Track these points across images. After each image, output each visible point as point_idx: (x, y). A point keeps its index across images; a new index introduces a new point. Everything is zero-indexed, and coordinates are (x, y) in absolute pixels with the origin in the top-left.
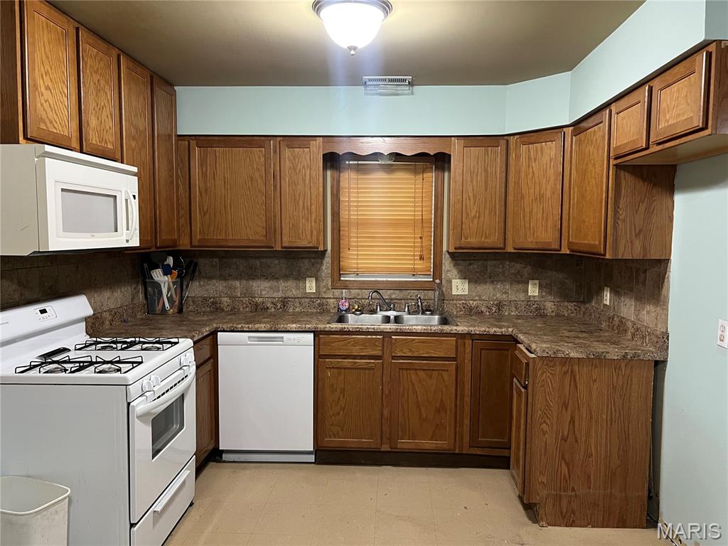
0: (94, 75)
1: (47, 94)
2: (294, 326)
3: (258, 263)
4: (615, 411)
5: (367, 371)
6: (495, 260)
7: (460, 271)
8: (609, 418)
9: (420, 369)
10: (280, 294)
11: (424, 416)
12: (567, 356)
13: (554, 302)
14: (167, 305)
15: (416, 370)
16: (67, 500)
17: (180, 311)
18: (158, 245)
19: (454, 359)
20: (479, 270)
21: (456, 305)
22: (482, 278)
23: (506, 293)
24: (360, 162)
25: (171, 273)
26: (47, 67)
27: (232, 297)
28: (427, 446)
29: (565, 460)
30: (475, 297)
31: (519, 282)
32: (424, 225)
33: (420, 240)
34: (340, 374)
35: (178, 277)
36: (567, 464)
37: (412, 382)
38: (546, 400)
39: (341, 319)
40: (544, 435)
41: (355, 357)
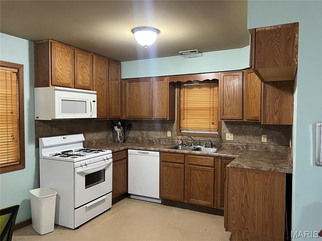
0: (81, 63)
1: (60, 71)
2: (152, 149)
3: (151, 125)
4: (267, 195)
5: (178, 169)
6: (245, 125)
7: (230, 130)
8: (264, 198)
9: (199, 170)
10: (159, 137)
11: (201, 190)
12: (242, 167)
13: (274, 145)
14: (119, 139)
15: (197, 170)
16: (56, 196)
17: (124, 142)
18: (110, 118)
19: (214, 167)
20: (238, 129)
21: (227, 145)
22: (240, 133)
23: (251, 140)
24: (188, 85)
25: (120, 128)
26: (61, 63)
27: (142, 138)
28: (202, 203)
29: (243, 215)
30: (236, 141)
31: (257, 136)
32: (214, 110)
33: (212, 116)
34: (168, 169)
35: (123, 129)
36: (244, 217)
37: (196, 175)
38: (234, 186)
39: (177, 148)
40: (233, 202)
41: (174, 163)
